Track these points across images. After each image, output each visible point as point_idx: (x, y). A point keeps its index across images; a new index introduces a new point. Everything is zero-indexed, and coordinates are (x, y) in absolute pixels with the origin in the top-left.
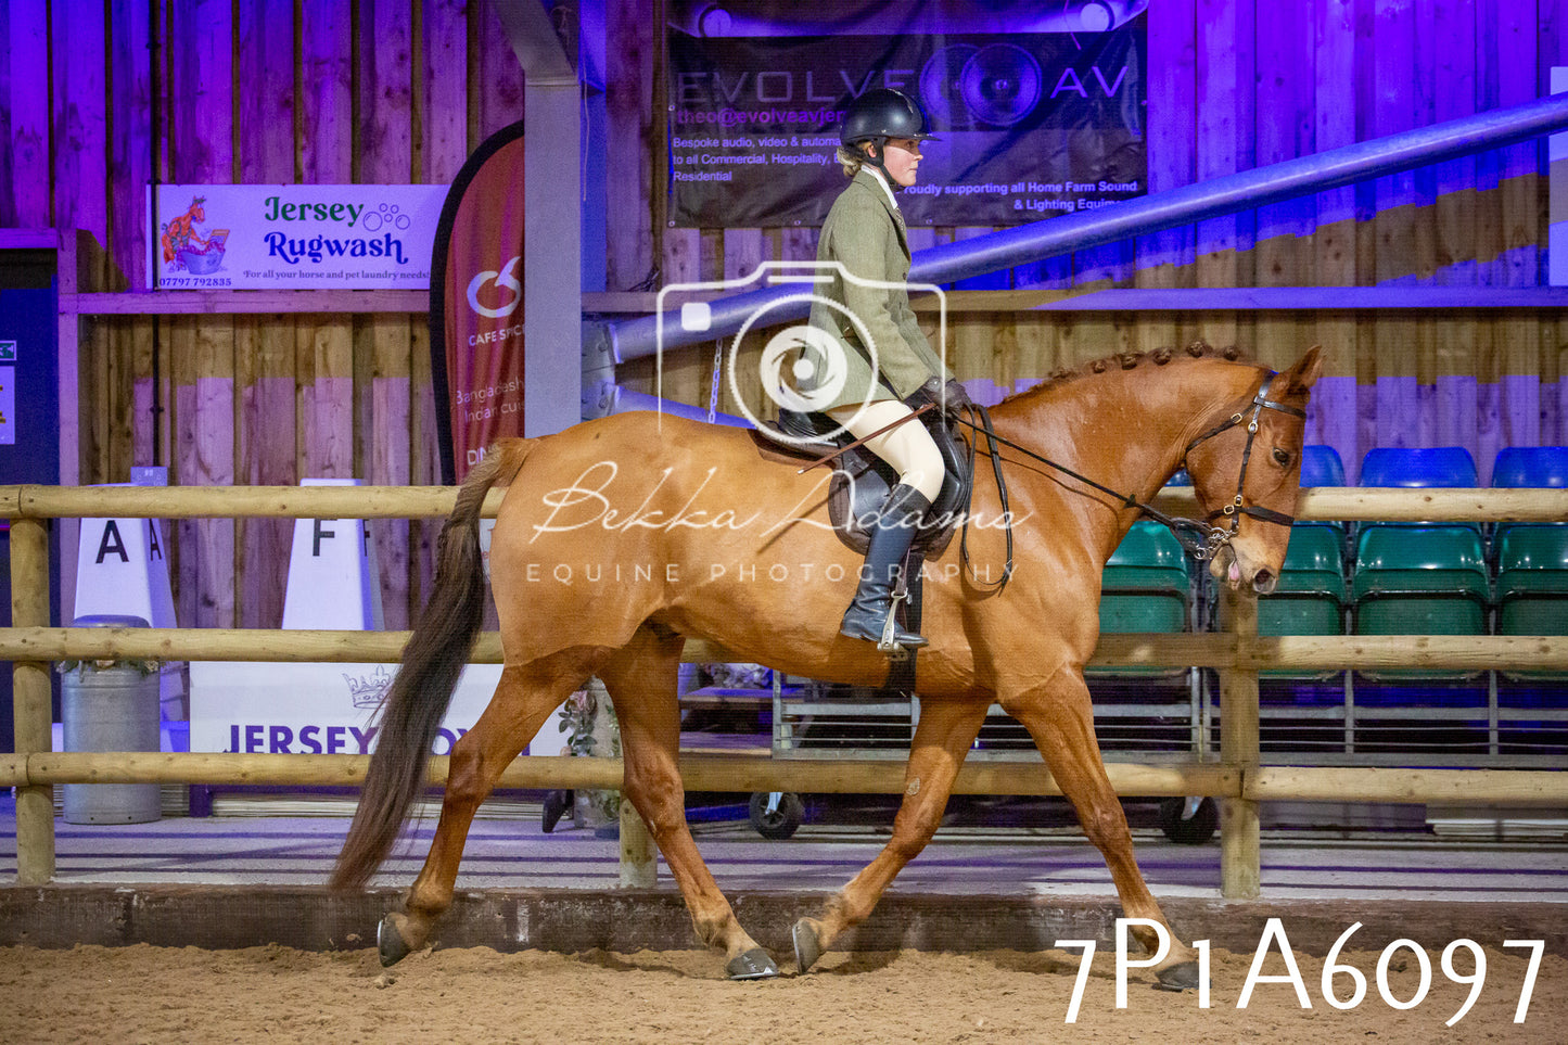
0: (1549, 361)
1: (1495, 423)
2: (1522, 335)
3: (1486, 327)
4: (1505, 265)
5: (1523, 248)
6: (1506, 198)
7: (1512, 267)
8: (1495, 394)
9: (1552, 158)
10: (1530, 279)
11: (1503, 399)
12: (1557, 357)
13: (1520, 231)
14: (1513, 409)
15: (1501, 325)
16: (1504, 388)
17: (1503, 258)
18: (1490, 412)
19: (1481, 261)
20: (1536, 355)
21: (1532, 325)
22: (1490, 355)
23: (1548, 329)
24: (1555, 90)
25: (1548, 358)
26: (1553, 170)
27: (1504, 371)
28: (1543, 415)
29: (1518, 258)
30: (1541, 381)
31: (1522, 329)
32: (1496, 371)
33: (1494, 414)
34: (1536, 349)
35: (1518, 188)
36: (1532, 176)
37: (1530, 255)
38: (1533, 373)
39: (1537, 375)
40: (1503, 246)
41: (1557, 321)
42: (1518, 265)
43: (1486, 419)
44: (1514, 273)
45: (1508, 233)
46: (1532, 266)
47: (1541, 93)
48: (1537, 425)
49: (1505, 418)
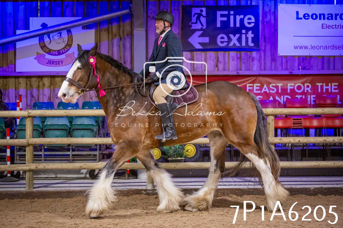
0: (17, 86)
1: (7, 98)
2: (12, 81)
3: (5, 80)
4: (8, 68)
5: (12, 65)
6: (8, 55)
7: (10, 68)
8: (7, 93)
9: (17, 47)
10: (13, 71)
11: (8, 94)
12: (18, 85)
13: (11, 62)
14: (10, 95)
15: (8, 79)
16: (8, 91)
17: (8, 67)
18: (6, 96)
19: (4, 67)
20: (14, 85)
21: (14, 79)
22: (6, 85)
23: (17, 80)
24: (17, 34)
25: (17, 85)
26: (17, 50)
27: (8, 88)
28: (16, 96)
29: (11, 67)
30: (15, 90)
31: (12, 80)
32: (7, 88)
33: (7, 97)
34: (14, 83)
35: (10, 53)
36: (13, 51)
37: (13, 66)
38: (14, 88)
39: (14, 89)
40: (8, 64)
41: (18, 79)
42: (11, 68)
43: (5, 97)
44: (10, 69)
45: (9, 62)
46: (13, 68)
47: (15, 34)
48: (15, 98)
49: (9, 97)
